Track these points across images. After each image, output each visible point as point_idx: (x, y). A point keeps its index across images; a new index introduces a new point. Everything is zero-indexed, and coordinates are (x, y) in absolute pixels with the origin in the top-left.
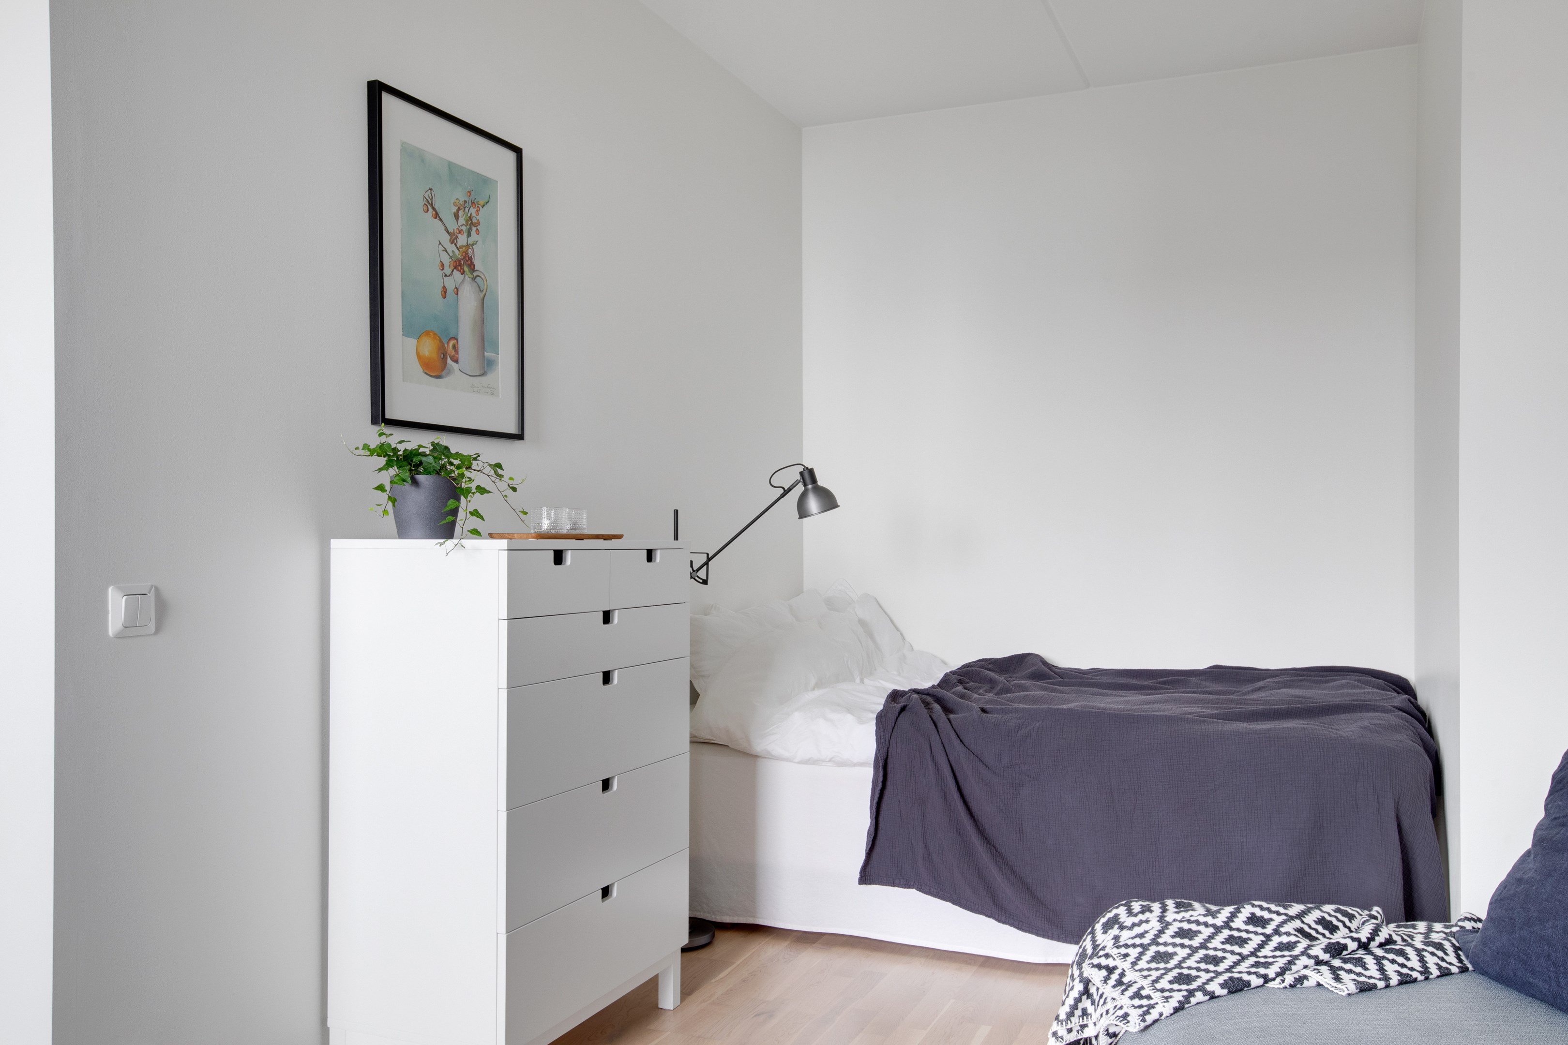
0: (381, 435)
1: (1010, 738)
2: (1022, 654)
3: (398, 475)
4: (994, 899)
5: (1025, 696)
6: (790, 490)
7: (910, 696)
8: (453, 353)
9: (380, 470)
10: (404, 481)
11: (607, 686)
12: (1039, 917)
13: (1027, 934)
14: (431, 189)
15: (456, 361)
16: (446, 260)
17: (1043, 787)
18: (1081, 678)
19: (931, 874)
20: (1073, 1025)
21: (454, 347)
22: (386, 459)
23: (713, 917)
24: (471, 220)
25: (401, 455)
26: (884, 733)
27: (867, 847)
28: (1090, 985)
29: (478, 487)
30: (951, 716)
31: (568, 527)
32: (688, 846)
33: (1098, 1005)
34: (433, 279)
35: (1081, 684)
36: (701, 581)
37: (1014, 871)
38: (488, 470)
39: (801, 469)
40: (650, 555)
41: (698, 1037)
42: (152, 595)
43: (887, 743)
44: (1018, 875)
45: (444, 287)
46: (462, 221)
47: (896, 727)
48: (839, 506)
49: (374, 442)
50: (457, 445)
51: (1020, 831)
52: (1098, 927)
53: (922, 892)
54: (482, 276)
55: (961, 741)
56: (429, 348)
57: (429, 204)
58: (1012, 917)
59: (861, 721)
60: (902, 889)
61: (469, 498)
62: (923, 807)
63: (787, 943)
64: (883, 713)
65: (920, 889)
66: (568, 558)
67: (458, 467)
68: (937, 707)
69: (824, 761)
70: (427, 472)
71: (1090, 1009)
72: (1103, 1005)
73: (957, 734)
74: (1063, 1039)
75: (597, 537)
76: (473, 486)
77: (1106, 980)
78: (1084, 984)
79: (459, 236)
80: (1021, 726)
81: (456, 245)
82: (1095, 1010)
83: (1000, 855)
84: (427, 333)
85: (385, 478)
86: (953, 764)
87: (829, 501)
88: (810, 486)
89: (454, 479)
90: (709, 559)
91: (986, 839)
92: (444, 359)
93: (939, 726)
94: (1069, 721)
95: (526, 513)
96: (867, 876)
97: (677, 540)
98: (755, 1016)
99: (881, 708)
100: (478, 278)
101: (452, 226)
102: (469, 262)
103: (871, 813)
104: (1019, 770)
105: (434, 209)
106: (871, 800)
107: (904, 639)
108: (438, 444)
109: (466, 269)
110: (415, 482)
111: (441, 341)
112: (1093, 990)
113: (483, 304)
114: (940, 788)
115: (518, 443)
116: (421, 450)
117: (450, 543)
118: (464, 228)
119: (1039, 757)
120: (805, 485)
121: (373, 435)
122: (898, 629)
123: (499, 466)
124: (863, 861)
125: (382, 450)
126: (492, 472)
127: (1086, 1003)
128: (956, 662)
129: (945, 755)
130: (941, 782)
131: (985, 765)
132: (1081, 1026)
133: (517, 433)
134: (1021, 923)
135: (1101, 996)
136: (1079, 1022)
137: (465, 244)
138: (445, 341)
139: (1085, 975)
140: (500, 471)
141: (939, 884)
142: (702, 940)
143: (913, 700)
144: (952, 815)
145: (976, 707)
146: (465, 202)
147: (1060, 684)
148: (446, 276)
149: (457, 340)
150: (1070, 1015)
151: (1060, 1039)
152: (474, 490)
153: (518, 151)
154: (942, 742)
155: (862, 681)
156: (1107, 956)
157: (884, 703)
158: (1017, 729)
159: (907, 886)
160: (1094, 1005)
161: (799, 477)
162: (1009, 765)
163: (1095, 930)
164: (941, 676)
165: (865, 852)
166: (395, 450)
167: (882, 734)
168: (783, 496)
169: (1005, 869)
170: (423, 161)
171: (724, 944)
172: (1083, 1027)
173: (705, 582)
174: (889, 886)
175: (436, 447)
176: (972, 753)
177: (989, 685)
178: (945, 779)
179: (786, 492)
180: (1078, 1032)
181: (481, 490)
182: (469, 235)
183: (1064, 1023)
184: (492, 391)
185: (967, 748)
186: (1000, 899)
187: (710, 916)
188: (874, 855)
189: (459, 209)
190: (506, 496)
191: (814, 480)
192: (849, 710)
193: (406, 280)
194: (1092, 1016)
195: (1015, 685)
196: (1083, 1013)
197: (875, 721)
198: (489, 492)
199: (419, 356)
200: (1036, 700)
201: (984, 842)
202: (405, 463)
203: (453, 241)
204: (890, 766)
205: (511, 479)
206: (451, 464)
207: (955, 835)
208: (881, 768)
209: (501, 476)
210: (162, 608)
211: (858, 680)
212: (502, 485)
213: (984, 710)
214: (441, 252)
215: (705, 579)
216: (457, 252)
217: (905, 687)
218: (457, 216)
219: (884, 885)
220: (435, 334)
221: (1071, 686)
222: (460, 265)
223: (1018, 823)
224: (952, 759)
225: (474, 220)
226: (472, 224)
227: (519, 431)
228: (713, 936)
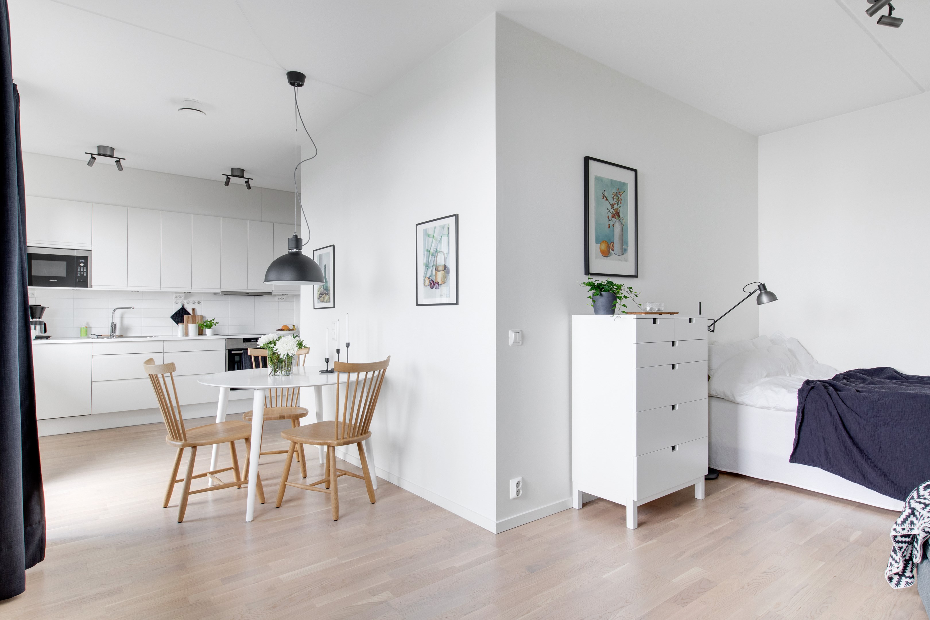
0: (589, 279)
1: (873, 404)
2: (883, 367)
3: (595, 292)
4: (865, 477)
5: (883, 386)
6: (753, 293)
7: (816, 382)
8: (612, 248)
9: (589, 291)
10: (598, 294)
11: (673, 370)
12: (891, 488)
13: (884, 495)
14: (605, 190)
15: (613, 251)
16: (610, 215)
17: (893, 428)
18: (920, 380)
19: (828, 462)
20: (905, 527)
21: (613, 246)
22: (591, 287)
23: (718, 468)
24: (619, 199)
25: (596, 285)
26: (802, 398)
27: (793, 447)
28: (915, 511)
29: (624, 296)
30: (839, 393)
31: (657, 310)
32: (708, 436)
33: (920, 520)
34: (606, 222)
35: (919, 383)
36: (711, 331)
37: (876, 466)
38: (627, 290)
39: (759, 284)
40: (690, 320)
41: (714, 511)
42: (521, 333)
43: (804, 402)
44: (878, 468)
45: (609, 225)
46: (615, 200)
47: (808, 395)
48: (778, 299)
49: (587, 281)
50: (616, 281)
51: (879, 447)
52: (921, 488)
53: (823, 469)
54: (623, 219)
55: (845, 404)
56: (604, 247)
57: (604, 196)
58: (875, 486)
59: (790, 392)
60: (812, 467)
61: (621, 300)
62: (823, 432)
63: (753, 483)
64: (802, 389)
65: (822, 468)
66: (658, 321)
67: (617, 289)
68: (831, 388)
69: (771, 408)
70: (605, 291)
71: (915, 522)
72: (922, 520)
73: (842, 400)
74: (899, 532)
75: (668, 313)
76: (623, 295)
77: (924, 509)
78: (911, 510)
79: (614, 205)
80: (879, 399)
81: (613, 209)
82: (918, 522)
83: (868, 457)
84: (603, 242)
85: (591, 293)
86: (840, 414)
87: (772, 297)
88: (763, 291)
89: (615, 293)
90: (715, 322)
91: (860, 449)
92: (609, 250)
93: (832, 396)
94: (909, 398)
95: (640, 305)
96: (793, 459)
97: (700, 314)
98: (739, 508)
99: (801, 387)
100: (621, 220)
101: (612, 202)
102: (618, 214)
103: (795, 432)
104: (879, 419)
105: (606, 197)
106: (796, 426)
107: (813, 358)
108: (609, 281)
109: (617, 217)
110: (601, 295)
111: (608, 244)
112: (917, 513)
113: (623, 229)
114: (833, 424)
115: (635, 279)
116: (603, 283)
117: (615, 316)
118: (616, 202)
119: (891, 414)
120: (761, 291)
121: (586, 279)
122: (809, 354)
123: (631, 288)
124: (792, 453)
125: (590, 284)
126: (628, 290)
127: (912, 518)
128: (843, 370)
129: (836, 410)
130: (834, 421)
131: (859, 415)
132: (910, 528)
133: (635, 275)
134: (881, 490)
135: (922, 516)
136: (909, 527)
137: (616, 208)
138: (609, 244)
139: (912, 506)
140: (631, 290)
141: (833, 467)
142: (713, 476)
143: (818, 384)
144: (840, 436)
145: (853, 389)
146: (617, 193)
147: (905, 382)
148: (610, 220)
149: (613, 243)
150: (904, 522)
151: (897, 532)
152: (623, 297)
153: (636, 171)
154: (834, 404)
155: (790, 376)
156: (925, 499)
157: (802, 385)
158: (877, 401)
159: (815, 465)
160: (918, 520)
161: (757, 288)
162: (873, 416)
163: (919, 489)
164: (834, 375)
165: (792, 449)
166: (594, 284)
167: (801, 398)
168: (749, 296)
169: (870, 464)
170: (602, 181)
171: (722, 480)
172: (911, 529)
173: (713, 331)
174: (806, 465)
175: (609, 282)
176: (851, 409)
177: (862, 381)
178: (836, 420)
179: (751, 294)
180: (908, 531)
181: (626, 297)
182: (618, 204)
183: (900, 525)
184: (626, 260)
185: (848, 407)
186: (868, 478)
187: (716, 467)
188: (797, 451)
189: (614, 196)
190: (633, 299)
191: (765, 288)
192: (784, 387)
193: (597, 223)
194: (917, 525)
195: (877, 381)
196: (911, 523)
197: (797, 392)
198: (628, 298)
199: (601, 250)
200: (889, 388)
201: (858, 450)
202: (597, 288)
203: (612, 208)
204: (805, 412)
205: (635, 292)
206: (614, 288)
207: (841, 446)
208: (801, 413)
209: (632, 292)
210: (523, 337)
211: (788, 375)
212: (632, 295)
213: (858, 391)
214: (608, 212)
215: (713, 330)
216: (613, 211)
217: (814, 379)
218: (613, 198)
219: (803, 464)
220: (606, 242)
221: (913, 383)
222: (615, 216)
223: (878, 444)
224: (839, 411)
225: (620, 199)
226: (619, 200)
227: (636, 274)
228: (718, 476)
